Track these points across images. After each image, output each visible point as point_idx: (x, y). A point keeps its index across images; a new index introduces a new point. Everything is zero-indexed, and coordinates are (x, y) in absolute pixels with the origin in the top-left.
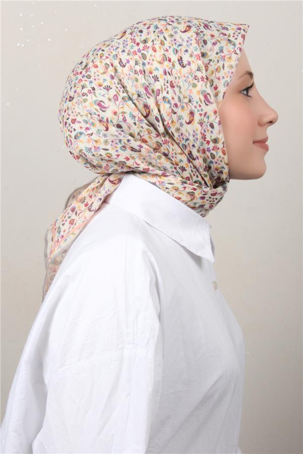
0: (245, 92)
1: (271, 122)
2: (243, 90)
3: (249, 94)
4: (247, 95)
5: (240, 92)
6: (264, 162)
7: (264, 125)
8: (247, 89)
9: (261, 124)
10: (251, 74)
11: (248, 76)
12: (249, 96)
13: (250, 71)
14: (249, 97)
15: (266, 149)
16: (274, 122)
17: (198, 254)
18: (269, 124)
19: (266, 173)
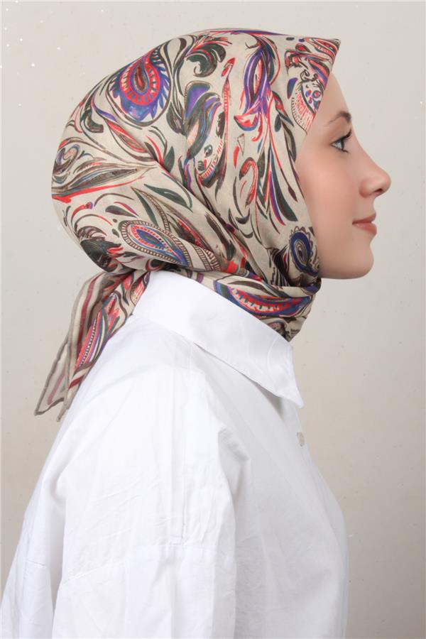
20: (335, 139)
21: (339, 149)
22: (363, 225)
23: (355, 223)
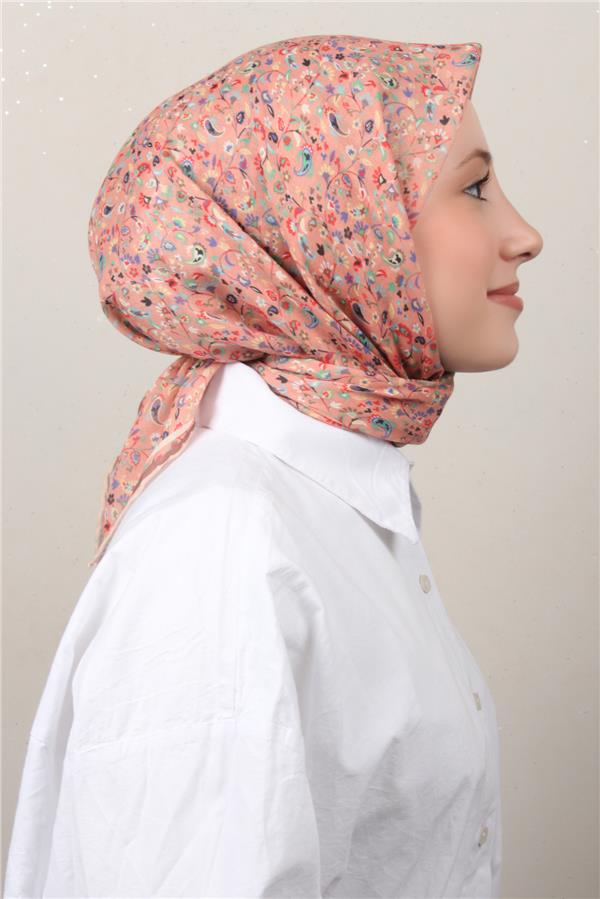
0: (475, 192)
1: (527, 255)
2: (469, 188)
3: (482, 196)
4: (479, 197)
5: (463, 191)
6: (514, 333)
7: (514, 258)
8: (479, 184)
9: (505, 257)
10: (485, 156)
11: (479, 160)
12: (482, 199)
13: (484, 149)
14: (484, 202)
15: (518, 307)
16: (533, 253)
17: (386, 524)
18: (524, 258)
19: (518, 356)
20: (468, 184)
21: (474, 196)
22: (503, 298)
23: (491, 294)
